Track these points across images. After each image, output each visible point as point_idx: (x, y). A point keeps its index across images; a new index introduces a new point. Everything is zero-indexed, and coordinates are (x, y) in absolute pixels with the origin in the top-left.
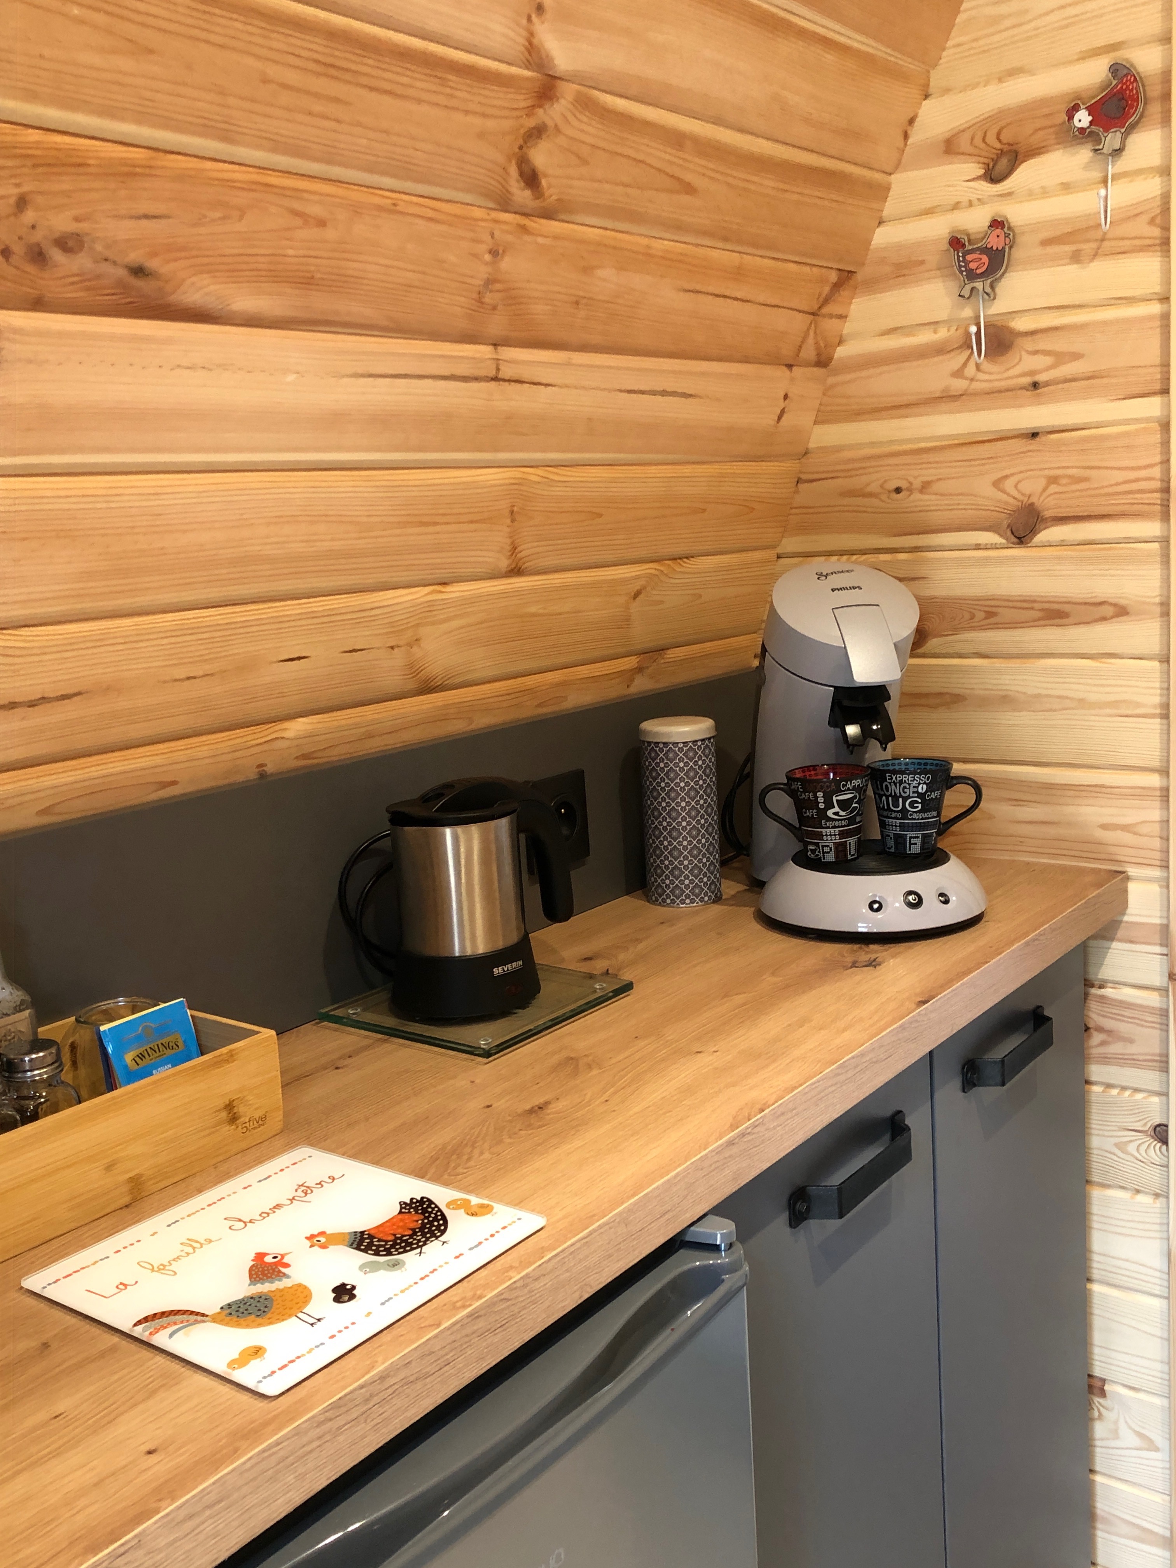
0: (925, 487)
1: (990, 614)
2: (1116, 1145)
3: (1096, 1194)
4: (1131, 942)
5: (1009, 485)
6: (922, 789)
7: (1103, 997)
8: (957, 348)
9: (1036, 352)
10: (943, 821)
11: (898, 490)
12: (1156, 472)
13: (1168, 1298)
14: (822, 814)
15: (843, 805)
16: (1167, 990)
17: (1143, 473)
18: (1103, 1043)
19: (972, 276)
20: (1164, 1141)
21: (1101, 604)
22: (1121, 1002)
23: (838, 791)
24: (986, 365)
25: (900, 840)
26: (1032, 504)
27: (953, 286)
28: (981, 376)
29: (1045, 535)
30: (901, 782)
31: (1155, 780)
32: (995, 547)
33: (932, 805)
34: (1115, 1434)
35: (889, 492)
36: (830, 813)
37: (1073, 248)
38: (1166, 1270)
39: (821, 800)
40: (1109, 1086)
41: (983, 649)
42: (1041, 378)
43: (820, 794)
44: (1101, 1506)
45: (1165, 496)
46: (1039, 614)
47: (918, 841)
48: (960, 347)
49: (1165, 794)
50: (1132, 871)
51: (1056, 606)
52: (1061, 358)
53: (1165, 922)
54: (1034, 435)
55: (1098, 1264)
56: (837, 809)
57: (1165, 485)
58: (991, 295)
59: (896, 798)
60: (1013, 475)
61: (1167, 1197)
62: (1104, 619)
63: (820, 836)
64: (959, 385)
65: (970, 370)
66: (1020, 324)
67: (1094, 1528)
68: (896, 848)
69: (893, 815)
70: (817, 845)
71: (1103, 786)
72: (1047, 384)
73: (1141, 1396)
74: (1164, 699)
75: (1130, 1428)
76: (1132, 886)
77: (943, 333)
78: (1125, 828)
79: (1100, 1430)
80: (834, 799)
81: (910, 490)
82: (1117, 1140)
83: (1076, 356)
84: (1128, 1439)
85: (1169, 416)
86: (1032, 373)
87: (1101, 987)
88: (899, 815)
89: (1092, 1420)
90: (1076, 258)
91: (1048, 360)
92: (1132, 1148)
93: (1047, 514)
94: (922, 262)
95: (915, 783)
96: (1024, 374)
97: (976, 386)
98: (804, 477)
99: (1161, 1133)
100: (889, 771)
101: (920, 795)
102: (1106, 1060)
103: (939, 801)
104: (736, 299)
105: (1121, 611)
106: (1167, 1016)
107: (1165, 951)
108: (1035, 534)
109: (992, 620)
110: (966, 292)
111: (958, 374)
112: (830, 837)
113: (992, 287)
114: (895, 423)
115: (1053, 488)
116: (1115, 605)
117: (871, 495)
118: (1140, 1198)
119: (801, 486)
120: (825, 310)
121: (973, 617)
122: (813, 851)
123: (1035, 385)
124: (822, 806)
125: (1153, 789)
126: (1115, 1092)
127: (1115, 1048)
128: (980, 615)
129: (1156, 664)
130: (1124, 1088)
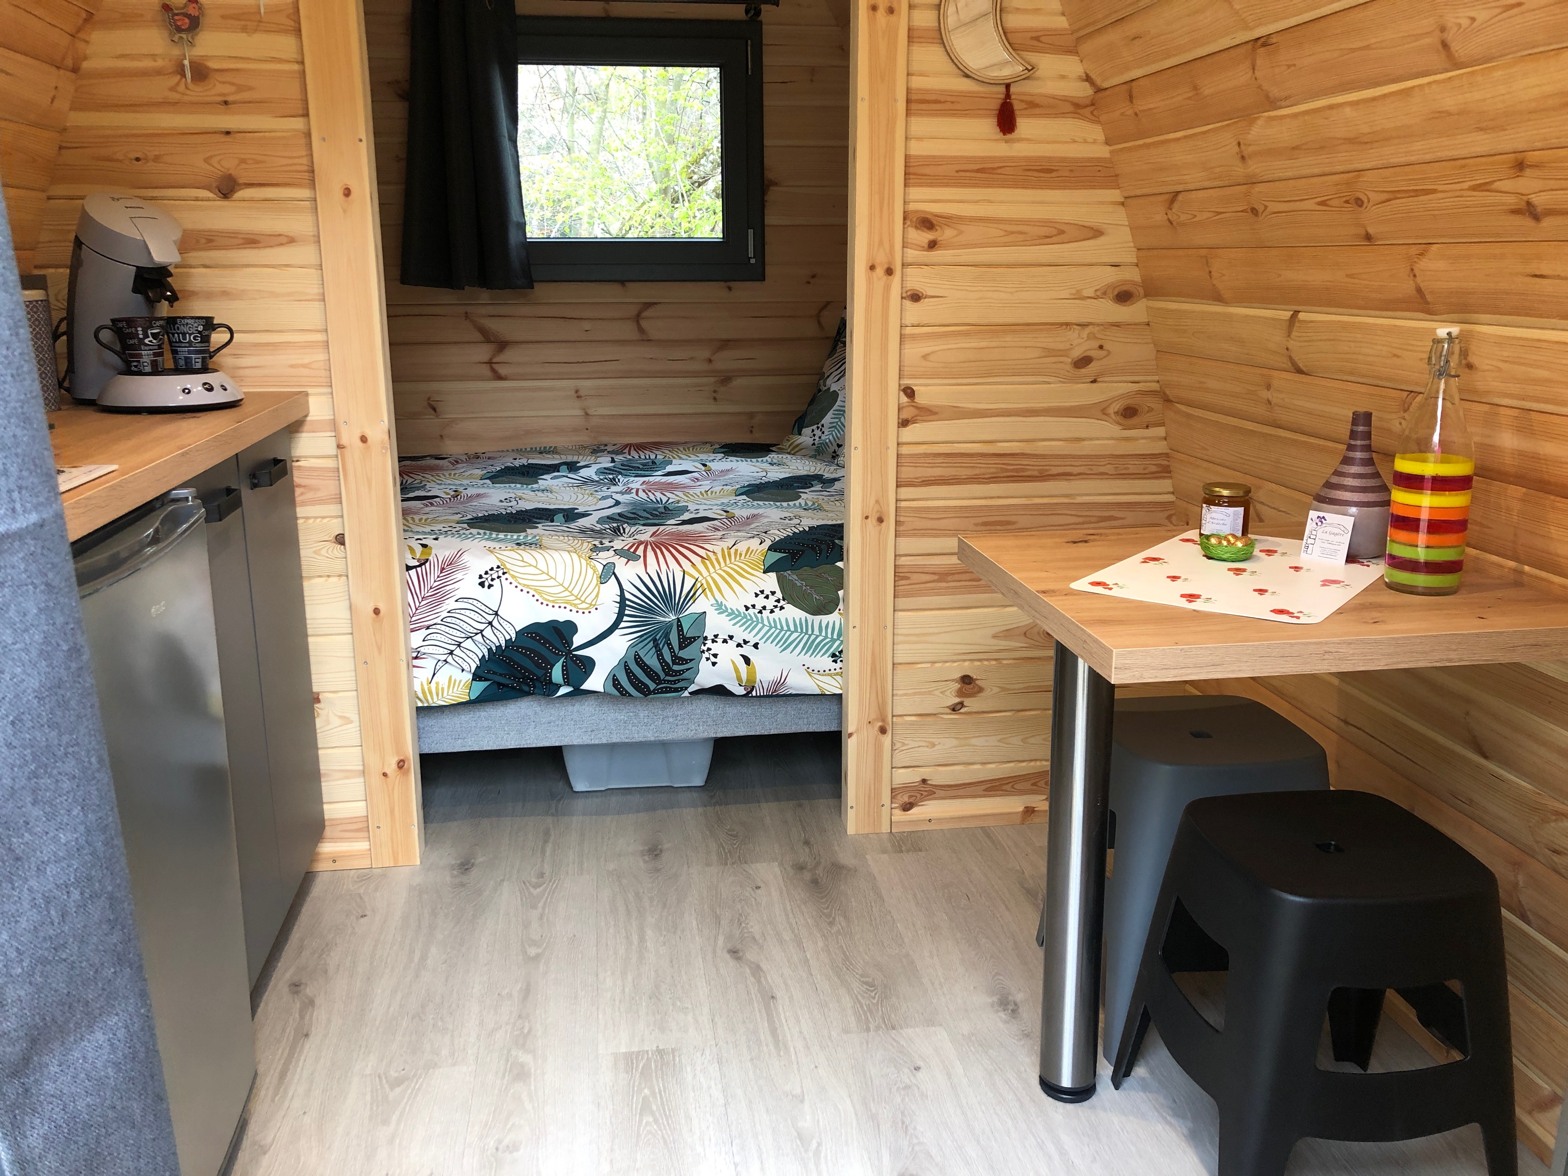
0: (157, 159)
1: (210, 241)
2: (315, 552)
3: (306, 584)
4: (314, 432)
5: (214, 161)
6: (200, 328)
7: (299, 466)
8: (170, 73)
9: (224, 83)
10: (212, 350)
11: (138, 159)
12: (305, 161)
13: (352, 634)
14: (141, 341)
15: (155, 336)
16: (337, 456)
17: (296, 161)
18: (302, 494)
19: (179, 30)
20: (342, 543)
21: (280, 235)
22: (311, 468)
23: (152, 327)
24: (191, 86)
25: (188, 360)
26: (230, 175)
27: (166, 34)
28: (188, 92)
29: (240, 194)
30: (187, 324)
31: (320, 337)
32: (208, 200)
33: (206, 339)
34: (328, 722)
35: (131, 159)
36: (146, 341)
37: (243, 23)
38: (349, 617)
39: (140, 332)
40: (307, 518)
41: (207, 262)
42: (230, 98)
43: (140, 329)
44: (323, 767)
45: (311, 175)
46: (241, 241)
47: (200, 360)
48: (173, 72)
49: (326, 344)
50: (310, 390)
51: (252, 237)
52: (240, 89)
53: (332, 417)
54: (228, 133)
55: (312, 626)
56: (151, 339)
57: (310, 168)
58: (192, 44)
59: (184, 334)
60: (215, 155)
61: (347, 576)
62: (282, 244)
63: (140, 356)
64: (174, 96)
65: (182, 88)
66: (212, 65)
67: (320, 782)
68: (186, 365)
69: (183, 345)
70: (139, 362)
71: (290, 343)
72: (234, 103)
73: (341, 694)
74: (321, 291)
75: (336, 715)
76: (311, 400)
77: (160, 63)
78: (304, 366)
79: (319, 722)
80: (149, 332)
81: (146, 159)
82: (314, 549)
83: (250, 88)
84: (336, 721)
85: (310, 129)
86: (224, 95)
87: (297, 461)
88: (187, 345)
89: (314, 718)
90: (244, 29)
91: (232, 89)
92: (324, 552)
93: (241, 181)
94: (142, 15)
95: (196, 325)
96: (219, 95)
97: (186, 98)
98: (64, 145)
99: (340, 540)
100: (179, 317)
101: (200, 332)
102: (304, 504)
103: (209, 337)
104: (36, 16)
105: (291, 240)
106: (338, 471)
107: (333, 434)
108: (235, 192)
109: (211, 244)
110: (176, 38)
111: (173, 89)
112: (146, 357)
113: (193, 38)
114: (132, 115)
115: (243, 166)
116: (287, 236)
117: (117, 160)
118: (331, 579)
119: (63, 151)
120: (80, 35)
121: (198, 241)
122: (136, 366)
123: (226, 103)
124: (141, 336)
125: (318, 342)
126: (311, 521)
127: (309, 495)
128: (203, 241)
129: (313, 271)
130: (316, 518)
